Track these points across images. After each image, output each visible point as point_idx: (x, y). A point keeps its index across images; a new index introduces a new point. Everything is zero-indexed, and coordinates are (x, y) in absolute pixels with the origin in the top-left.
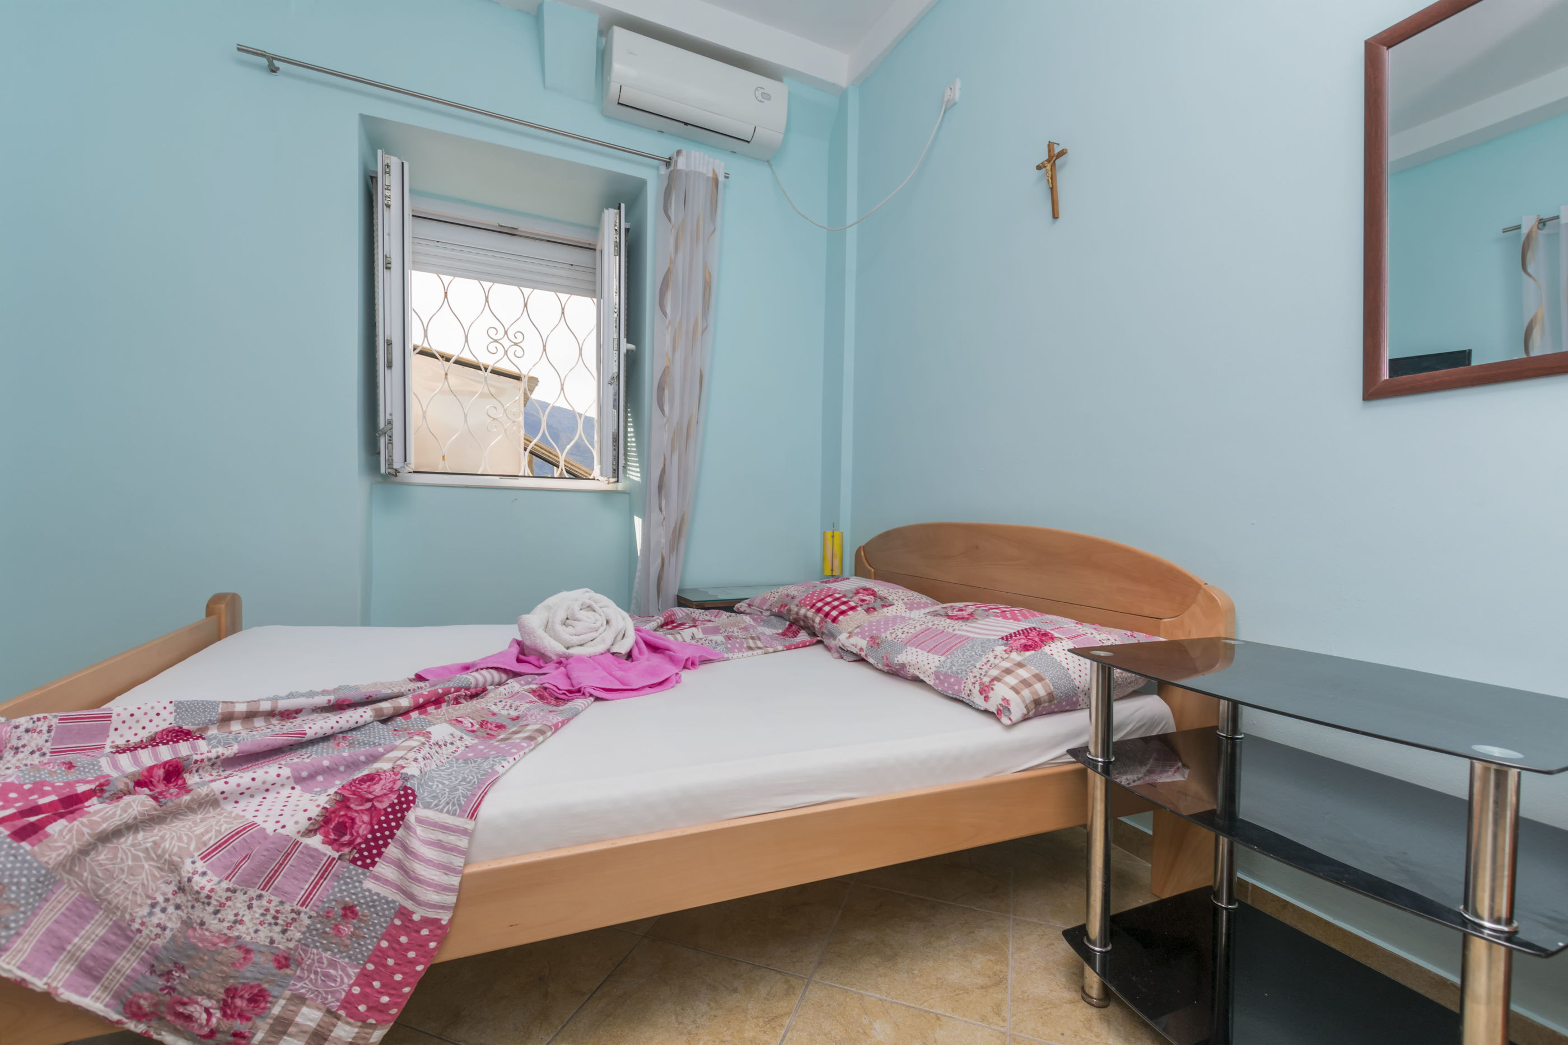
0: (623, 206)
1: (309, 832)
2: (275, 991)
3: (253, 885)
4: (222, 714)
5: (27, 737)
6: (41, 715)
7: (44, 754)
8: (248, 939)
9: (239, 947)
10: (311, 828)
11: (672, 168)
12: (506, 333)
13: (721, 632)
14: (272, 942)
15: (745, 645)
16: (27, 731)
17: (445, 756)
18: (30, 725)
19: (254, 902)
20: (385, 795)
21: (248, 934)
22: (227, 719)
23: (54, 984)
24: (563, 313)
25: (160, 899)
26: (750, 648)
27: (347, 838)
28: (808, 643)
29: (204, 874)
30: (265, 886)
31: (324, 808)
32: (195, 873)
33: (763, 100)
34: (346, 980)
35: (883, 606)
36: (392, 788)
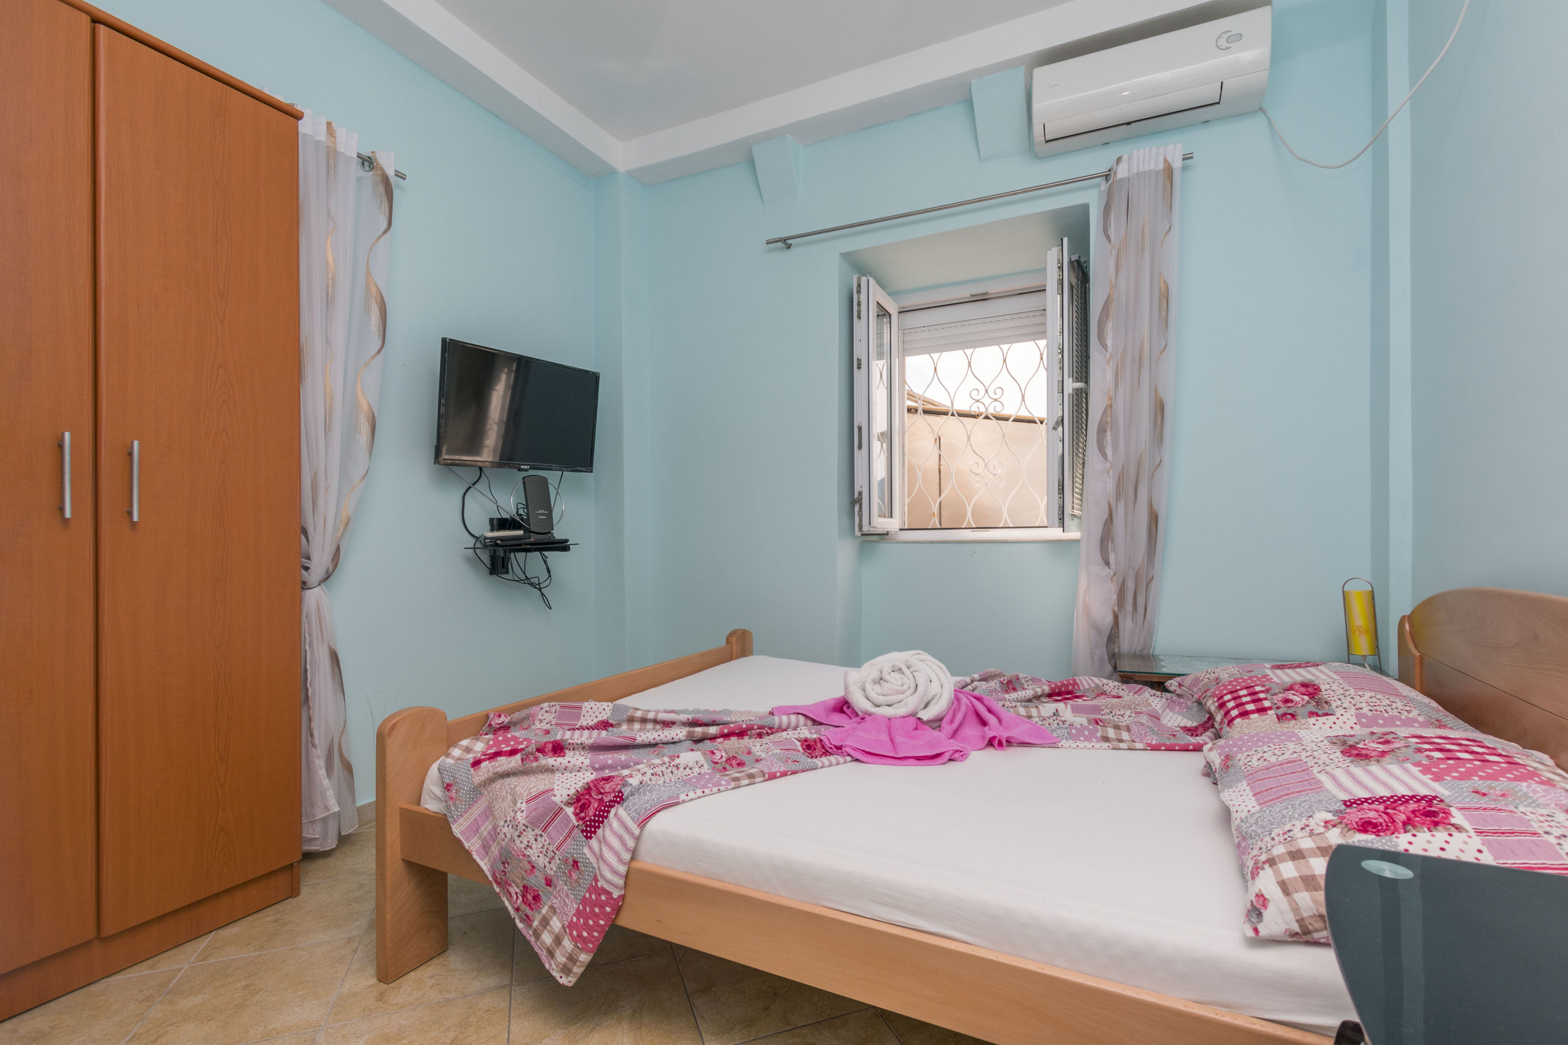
0: (1065, 240)
1: (569, 804)
2: (544, 898)
3: (538, 827)
4: (628, 716)
5: (546, 715)
6: (553, 703)
7: (552, 725)
8: (534, 859)
9: (529, 862)
10: (570, 801)
11: (1111, 181)
12: (987, 391)
13: (1102, 712)
14: (545, 867)
15: (1099, 734)
16: (547, 711)
17: (678, 777)
19: (538, 837)
20: (610, 792)
21: (534, 856)
22: (631, 720)
23: (472, 848)
25: (508, 819)
26: (1106, 739)
27: (583, 815)
28: (1191, 747)
29: (523, 811)
30: (544, 830)
31: (577, 791)
32: (520, 809)
33: (1229, 45)
34: (572, 910)
35: (1312, 714)
36: (614, 789)
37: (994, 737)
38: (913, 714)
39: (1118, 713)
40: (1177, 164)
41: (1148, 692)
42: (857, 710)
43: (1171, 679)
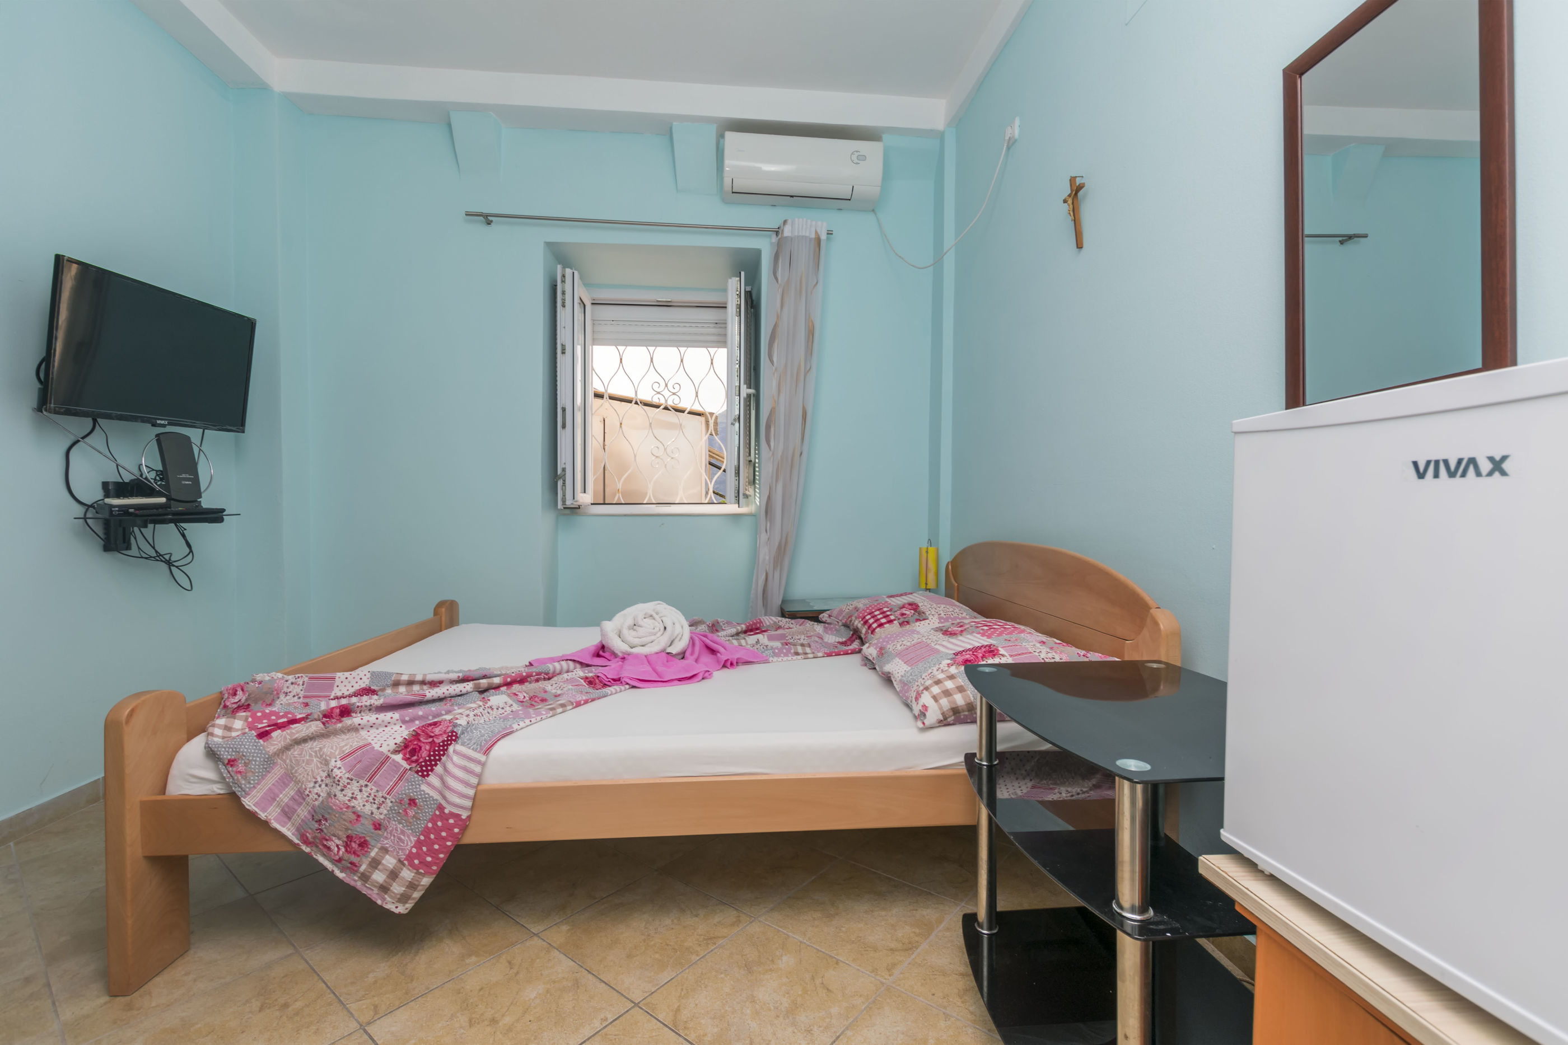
0: (743, 273)
1: (396, 752)
2: (372, 842)
3: (362, 778)
4: (394, 681)
5: (292, 687)
6: (300, 675)
7: (299, 698)
8: (359, 809)
9: (354, 813)
10: (397, 749)
11: (780, 236)
12: (666, 385)
13: (787, 638)
14: (372, 813)
15: (792, 651)
16: (292, 683)
17: (494, 716)
18: (294, 680)
19: (363, 788)
20: (441, 735)
21: (360, 806)
22: (396, 684)
23: (269, 817)
24: (712, 363)
25: (319, 779)
26: (797, 654)
27: (415, 758)
28: (850, 652)
29: (340, 768)
30: (369, 780)
31: (405, 738)
32: (335, 767)
33: (859, 161)
34: (409, 844)
35: (918, 620)
36: (445, 731)
37: (726, 661)
38: (663, 651)
39: (797, 637)
40: (823, 236)
41: (809, 624)
42: (617, 652)
43: (823, 613)
